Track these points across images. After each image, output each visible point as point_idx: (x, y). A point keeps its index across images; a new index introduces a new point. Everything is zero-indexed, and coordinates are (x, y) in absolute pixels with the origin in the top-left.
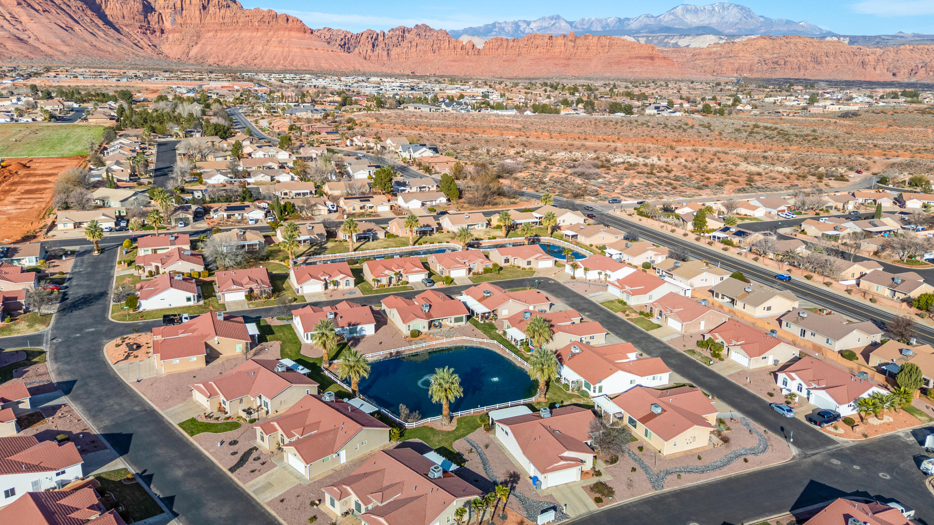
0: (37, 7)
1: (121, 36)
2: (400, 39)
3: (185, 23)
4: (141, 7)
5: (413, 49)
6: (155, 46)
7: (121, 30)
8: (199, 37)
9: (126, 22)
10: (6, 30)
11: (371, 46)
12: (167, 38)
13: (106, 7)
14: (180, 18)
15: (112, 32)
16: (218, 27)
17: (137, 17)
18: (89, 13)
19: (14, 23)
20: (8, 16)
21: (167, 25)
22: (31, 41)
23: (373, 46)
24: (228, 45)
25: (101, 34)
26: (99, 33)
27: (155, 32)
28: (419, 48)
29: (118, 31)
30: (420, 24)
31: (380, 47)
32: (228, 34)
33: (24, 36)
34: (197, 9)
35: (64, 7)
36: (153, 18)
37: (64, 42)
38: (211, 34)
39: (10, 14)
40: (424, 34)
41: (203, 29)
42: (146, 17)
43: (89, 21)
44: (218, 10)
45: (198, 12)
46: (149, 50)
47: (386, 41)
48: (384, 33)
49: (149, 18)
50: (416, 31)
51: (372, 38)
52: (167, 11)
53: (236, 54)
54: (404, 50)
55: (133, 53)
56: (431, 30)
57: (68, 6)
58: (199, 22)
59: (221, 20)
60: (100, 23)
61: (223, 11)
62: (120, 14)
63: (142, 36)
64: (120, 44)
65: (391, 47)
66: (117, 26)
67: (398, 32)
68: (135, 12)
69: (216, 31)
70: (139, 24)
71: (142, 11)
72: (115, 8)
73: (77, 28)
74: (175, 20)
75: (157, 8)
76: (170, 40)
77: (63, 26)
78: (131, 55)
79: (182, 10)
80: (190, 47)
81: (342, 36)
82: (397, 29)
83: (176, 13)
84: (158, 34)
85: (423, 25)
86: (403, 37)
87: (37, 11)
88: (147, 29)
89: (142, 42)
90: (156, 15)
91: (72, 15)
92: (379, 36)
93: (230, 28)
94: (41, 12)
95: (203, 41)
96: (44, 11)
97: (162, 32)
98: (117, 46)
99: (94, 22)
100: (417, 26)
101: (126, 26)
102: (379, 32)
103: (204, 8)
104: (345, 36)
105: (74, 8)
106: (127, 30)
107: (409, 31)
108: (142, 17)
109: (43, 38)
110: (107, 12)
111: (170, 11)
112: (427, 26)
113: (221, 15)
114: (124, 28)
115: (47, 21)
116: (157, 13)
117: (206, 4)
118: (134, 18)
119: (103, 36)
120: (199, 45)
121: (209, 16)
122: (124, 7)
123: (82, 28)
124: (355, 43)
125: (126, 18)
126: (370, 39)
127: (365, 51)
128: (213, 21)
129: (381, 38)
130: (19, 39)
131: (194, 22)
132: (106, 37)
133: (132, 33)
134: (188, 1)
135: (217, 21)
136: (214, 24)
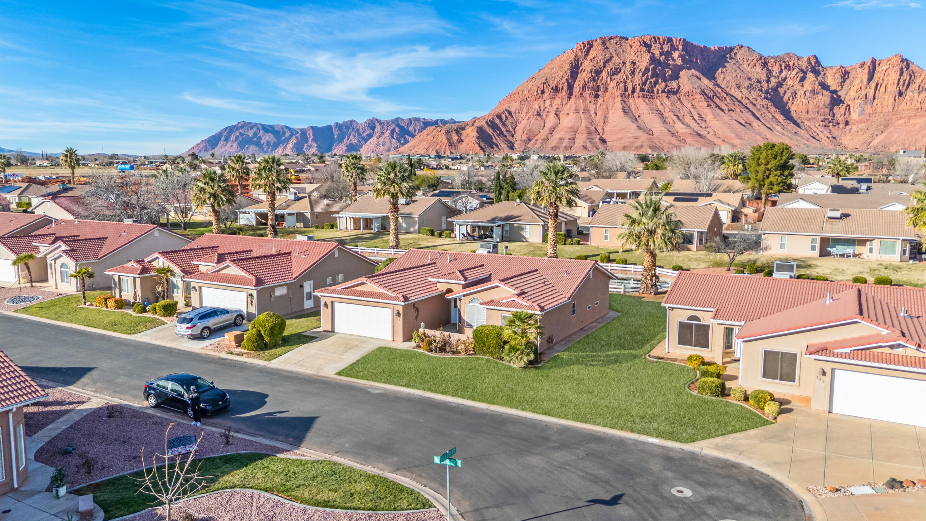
0: (724, 107)
1: (799, 130)
3: (875, 113)
4: (829, 100)
6: (835, 138)
7: (801, 124)
8: (887, 125)
9: (809, 116)
10: (691, 128)
12: (851, 129)
13: (793, 103)
14: (869, 107)
15: (791, 126)
16: (912, 113)
17: (821, 111)
18: (773, 109)
19: (699, 122)
20: (696, 117)
21: (854, 116)
22: (709, 137)
24: (920, 132)
25: (779, 128)
26: (777, 127)
27: (838, 124)
29: (798, 125)
33: (704, 133)
34: (892, 95)
35: (750, 106)
36: (839, 111)
37: (737, 135)
38: (902, 121)
39: (699, 114)
41: (894, 117)
42: (832, 109)
43: (770, 117)
44: (917, 95)
45: (892, 100)
46: (826, 143)
49: (835, 111)
52: (857, 101)
55: (805, 144)
57: (755, 105)
58: (891, 110)
59: (918, 105)
60: (781, 118)
62: (805, 110)
63: (821, 128)
64: (795, 137)
66: (799, 121)
68: (821, 106)
69: (910, 118)
70: (823, 117)
71: (829, 105)
72: (801, 104)
73: (755, 123)
74: (864, 110)
75: (846, 100)
76: (852, 132)
77: (743, 122)
78: (802, 146)
79: (874, 98)
80: (873, 137)
83: (866, 103)
84: (841, 126)
87: (722, 110)
88: (830, 122)
89: (821, 135)
90: (844, 108)
91: (755, 112)
94: (726, 111)
95: (891, 129)
96: (729, 110)
97: (847, 123)
98: (791, 139)
99: (775, 117)
101: (809, 120)
103: (901, 94)
105: (758, 107)
106: (808, 124)
108: (827, 110)
109: (720, 133)
110: (793, 109)
111: (860, 101)
113: (920, 100)
114: (806, 122)
115: (728, 118)
116: (845, 105)
117: (903, 90)
118: (818, 112)
119: (780, 130)
120: (885, 134)
121: (904, 103)
122: (811, 102)
123: (760, 124)
125: (810, 112)
128: (909, 108)
130: (699, 135)
131: (885, 110)
132: (783, 131)
133: (812, 127)
134: (883, 89)
135: (913, 106)
136: (908, 110)
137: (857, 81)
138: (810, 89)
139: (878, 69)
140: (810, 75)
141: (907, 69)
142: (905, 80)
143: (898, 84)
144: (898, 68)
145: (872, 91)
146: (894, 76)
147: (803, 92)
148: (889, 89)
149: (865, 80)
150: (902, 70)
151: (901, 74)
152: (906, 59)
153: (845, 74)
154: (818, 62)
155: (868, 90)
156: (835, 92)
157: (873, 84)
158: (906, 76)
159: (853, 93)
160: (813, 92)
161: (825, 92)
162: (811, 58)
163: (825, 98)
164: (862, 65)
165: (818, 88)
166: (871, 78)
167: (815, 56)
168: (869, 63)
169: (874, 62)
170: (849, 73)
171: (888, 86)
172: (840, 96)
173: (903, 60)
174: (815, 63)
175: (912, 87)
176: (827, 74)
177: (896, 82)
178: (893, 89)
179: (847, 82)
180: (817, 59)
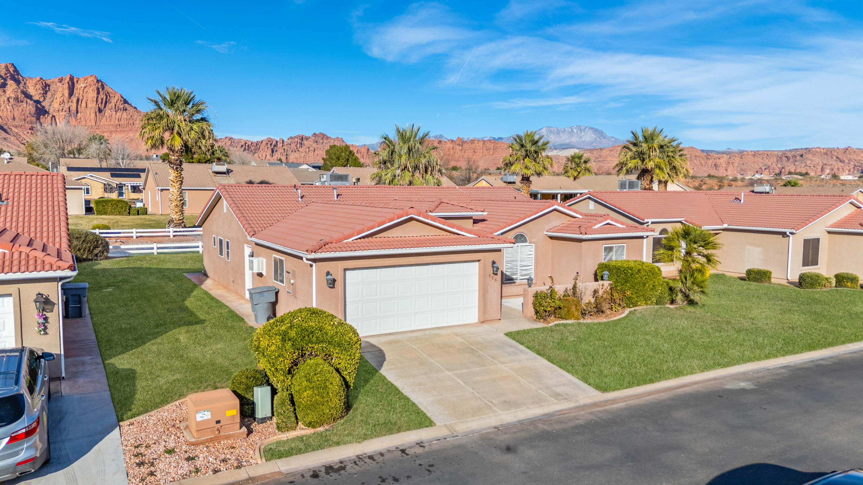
1: (8, 136)
2: (298, 146)
3: (79, 125)
4: (33, 110)
5: (311, 154)
7: (9, 130)
9: (16, 123)
11: (270, 151)
14: (74, 120)
16: (113, 129)
23: (273, 151)
28: (316, 152)
29: (6, 131)
30: (317, 133)
31: (279, 152)
32: (123, 135)
34: (93, 111)
36: (46, 120)
40: (321, 141)
41: (98, 131)
42: (38, 119)
44: (114, 113)
45: (93, 115)
47: (285, 147)
48: (283, 141)
49: (42, 120)
50: (313, 138)
51: (271, 145)
52: (61, 113)
54: (302, 155)
56: (328, 138)
58: (94, 124)
59: (117, 122)
61: (119, 114)
62: (10, 116)
63: (31, 136)
64: (6, 143)
65: (289, 153)
66: (5, 127)
67: (296, 139)
68: (27, 114)
69: (111, 132)
70: (30, 126)
71: (35, 114)
72: (5, 110)
74: (69, 122)
75: (51, 111)
79: (77, 112)
81: (243, 143)
82: (295, 137)
83: (70, 116)
85: (321, 133)
86: (301, 144)
90: (49, 118)
92: (279, 143)
93: (126, 129)
100: (315, 134)
101: (16, 127)
102: (278, 139)
103: (100, 111)
104: (246, 143)
106: (16, 131)
107: (307, 139)
108: (34, 119)
111: (64, 113)
112: (324, 135)
113: (117, 117)
114: (14, 129)
116: (51, 116)
117: (102, 107)
118: (25, 120)
121: (104, 119)
122: (16, 109)
124: (255, 150)
125: (17, 119)
126: (269, 145)
127: (264, 156)
128: (109, 123)
129: (280, 145)
131: (89, 124)
133: (21, 134)
134: (84, 105)
135: (112, 123)
136: (109, 125)
137: (58, 95)
138: (13, 96)
139: (77, 86)
140: (10, 82)
141: (103, 89)
142: (102, 99)
143: (97, 101)
144: (94, 87)
145: (74, 105)
146: (92, 94)
147: (6, 99)
148: (89, 105)
149: (66, 95)
150: (98, 89)
151: (98, 93)
152: (100, 81)
153: (46, 87)
154: (16, 70)
155: (70, 104)
156: (37, 102)
157: (75, 100)
158: (102, 96)
159: (56, 105)
160: (16, 99)
161: (29, 101)
162: (9, 66)
163: (29, 107)
164: (61, 80)
165: (21, 96)
166: (71, 94)
167: (13, 65)
168: (68, 79)
169: (72, 79)
170: (49, 86)
171: (88, 102)
172: (44, 107)
173: (98, 81)
174: (14, 71)
175: (109, 106)
176: (28, 84)
177: (95, 99)
178: (92, 105)
179: (49, 94)
180: (15, 67)
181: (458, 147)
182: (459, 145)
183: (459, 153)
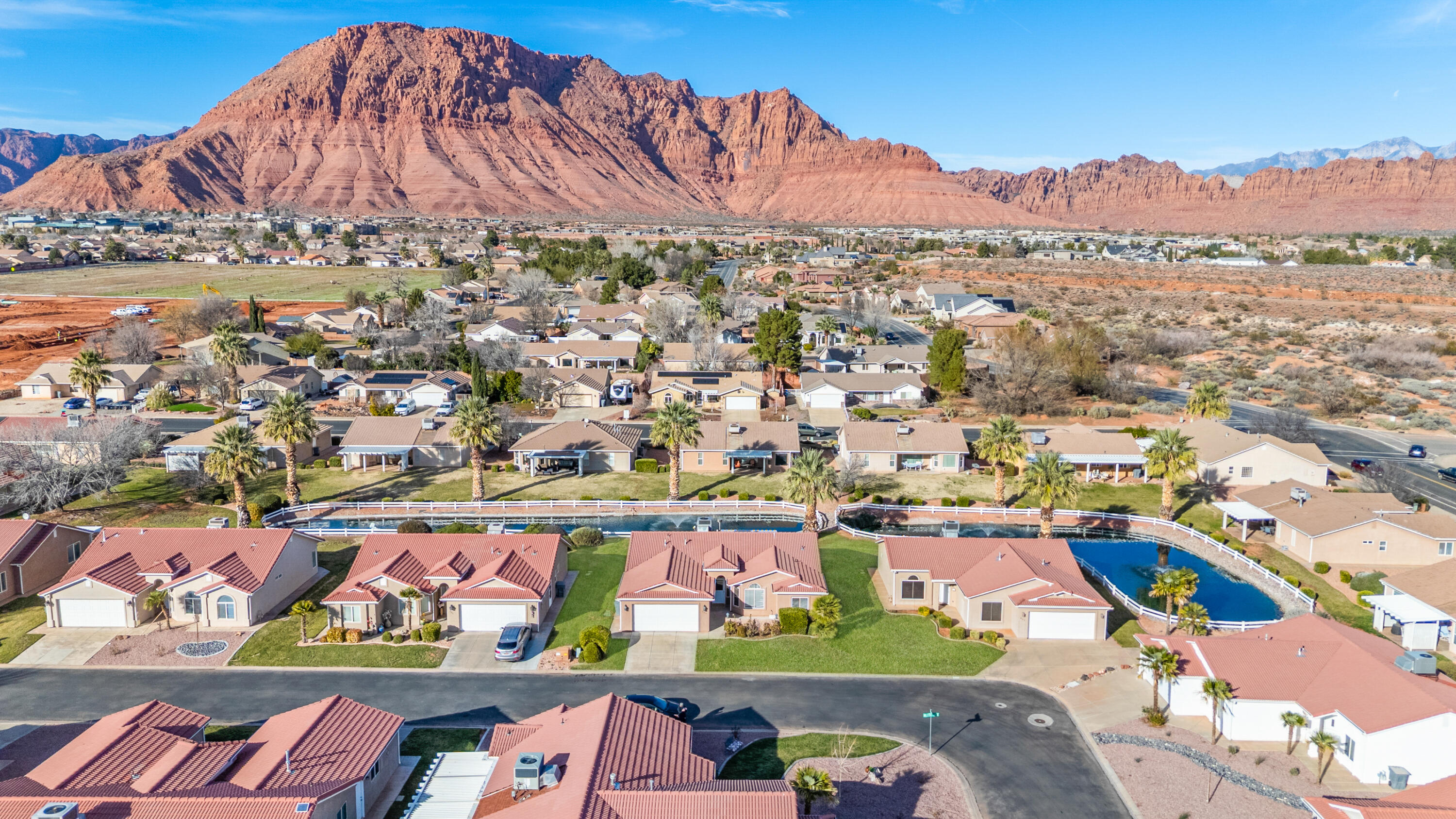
0: (576, 148)
1: (676, 186)
2: (1092, 179)
3: (762, 166)
4: (708, 145)
5: (1113, 194)
6: (719, 199)
7: (677, 177)
8: (777, 184)
9: (686, 166)
10: (533, 178)
11: (1041, 192)
12: (737, 187)
13: (664, 147)
14: (756, 158)
15: (665, 180)
16: (805, 169)
17: (701, 160)
18: (641, 155)
19: (544, 169)
20: (539, 161)
21: (739, 169)
22: (560, 192)
23: (1046, 191)
24: (814, 193)
25: (650, 183)
26: (648, 181)
27: (721, 179)
28: (1122, 190)
29: (673, 178)
30: (1129, 154)
31: (1056, 193)
32: (818, 177)
33: (552, 186)
34: (781, 144)
35: (610, 148)
36: (722, 160)
37: (599, 192)
38: (793, 179)
39: (542, 157)
40: (1135, 170)
41: (785, 173)
42: (713, 159)
43: (638, 165)
44: (808, 144)
45: (781, 149)
46: (710, 204)
47: (1069, 183)
48: (1066, 172)
49: (717, 161)
50: (1121, 165)
51: (1044, 180)
52: (741, 149)
53: (825, 206)
54: (1097, 196)
55: (685, 207)
56: (1148, 162)
57: (616, 147)
58: (780, 162)
59: (811, 159)
60: (652, 168)
61: (814, 145)
62: (680, 157)
63: (703, 185)
64: (672, 196)
65: (1075, 192)
66: (674, 173)
67: (1089, 168)
68: (700, 153)
69: (802, 174)
70: (703, 169)
71: (708, 152)
72: (674, 148)
73: (620, 174)
74: (750, 161)
75: (729, 147)
76: (739, 190)
77: (604, 172)
78: (682, 210)
79: (761, 147)
80: (763, 198)
81: (997, 179)
82: (1088, 164)
83: (752, 152)
84: (725, 182)
85: (1135, 155)
86: (1098, 176)
87: (574, 153)
88: (711, 176)
89: (702, 194)
90: (726, 157)
91: (619, 158)
92: (1058, 177)
93: (822, 169)
94: (580, 155)
95: (783, 189)
96: (584, 154)
97: (732, 178)
98: (668, 198)
99: (644, 167)
100: (1124, 157)
101: (686, 172)
102: (1057, 170)
103: (790, 142)
104: (1003, 178)
105: (622, 150)
106: (686, 177)
107: (1109, 166)
108: (708, 160)
109: (575, 188)
110: (665, 155)
111: (744, 149)
112: (1141, 157)
113: (812, 151)
114: (683, 175)
115: (584, 165)
116: (728, 153)
117: (793, 136)
118: (697, 162)
119: (653, 185)
120: (776, 195)
121: (795, 154)
122: (686, 147)
123: (627, 175)
124: (1018, 188)
125: (687, 161)
126: (1040, 181)
127: (1031, 199)
128: (801, 161)
129: (1059, 179)
130: (546, 189)
131: (775, 163)
132: (656, 188)
133: (691, 181)
134: (770, 134)
135: (805, 160)
136: (800, 164)
137: (739, 122)
138: (684, 128)
139: (763, 106)
140: (683, 108)
141: (796, 108)
142: (794, 124)
143: (787, 128)
144: (785, 107)
145: (758, 136)
146: (781, 118)
147: (676, 132)
148: (777, 135)
149: (749, 121)
150: (789, 109)
151: (789, 116)
152: (793, 96)
153: (725, 110)
154: (690, 90)
155: (753, 134)
156: (713, 134)
157: (758, 127)
158: (794, 119)
159: (735, 138)
160: (688, 132)
161: (702, 133)
162: (682, 83)
163: (702, 143)
164: (744, 99)
165: (694, 127)
166: (755, 119)
167: (686, 81)
168: (752, 98)
169: (757, 95)
170: (729, 108)
171: (776, 130)
172: (720, 141)
173: (791, 97)
174: (687, 91)
175: (803, 134)
176: (703, 108)
177: (784, 125)
178: (781, 134)
179: (728, 120)
180: (689, 85)
181: (1422, 172)
182: (1425, 168)
183: (1425, 184)
